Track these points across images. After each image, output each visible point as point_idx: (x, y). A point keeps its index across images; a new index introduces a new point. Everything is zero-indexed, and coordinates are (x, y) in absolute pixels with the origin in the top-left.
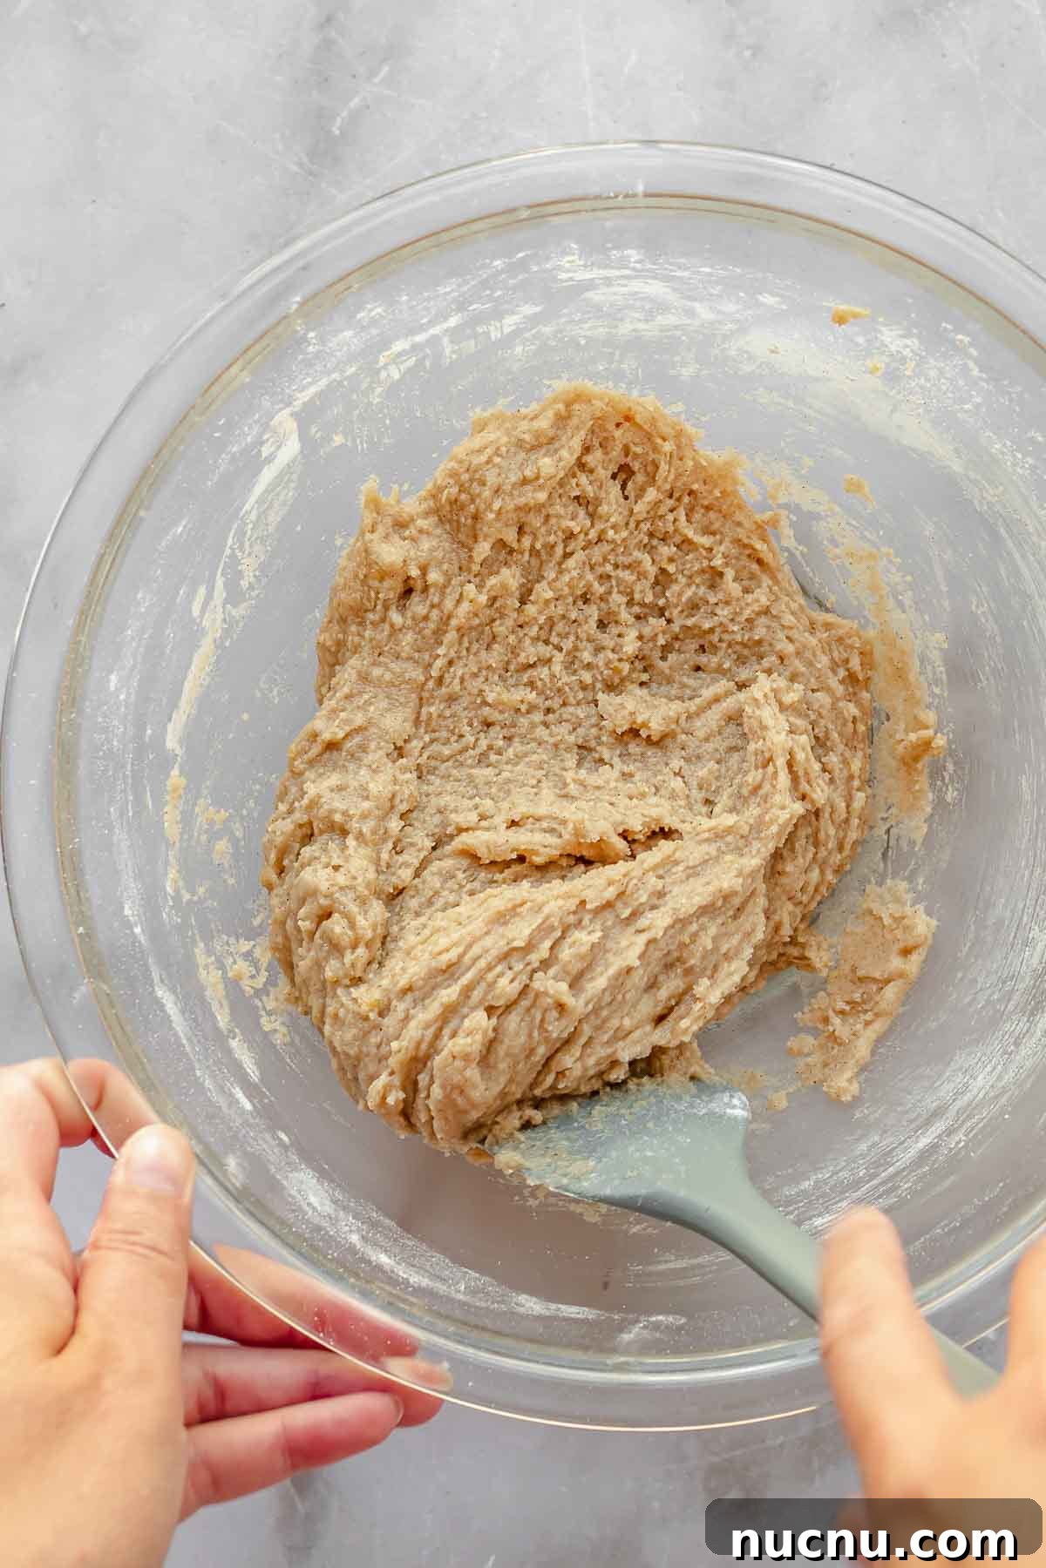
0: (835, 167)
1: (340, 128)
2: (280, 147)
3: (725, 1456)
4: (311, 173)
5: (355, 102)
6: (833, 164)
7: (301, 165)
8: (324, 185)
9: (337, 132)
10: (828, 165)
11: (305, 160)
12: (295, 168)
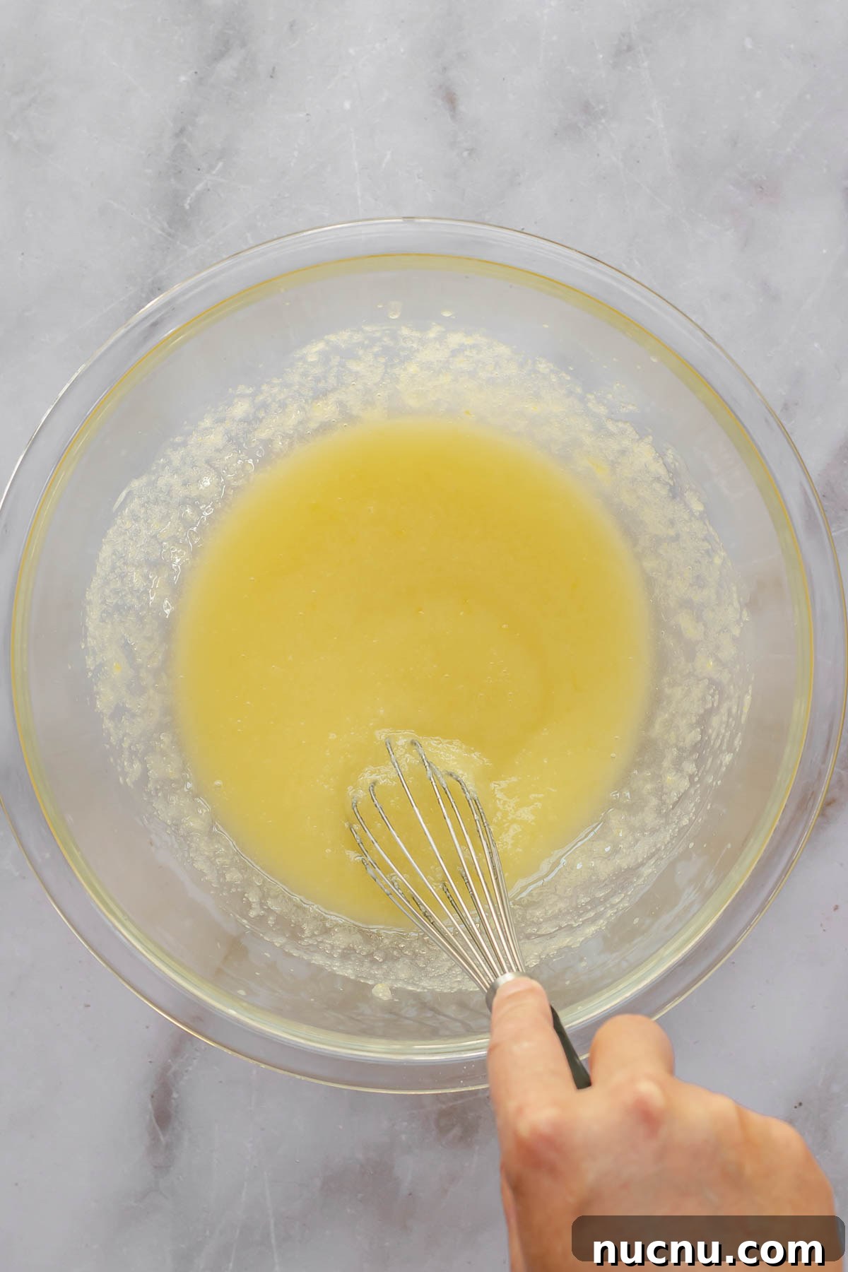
0: (524, 231)
1: (190, 205)
2: (149, 217)
3: (451, 1104)
4: (169, 235)
5: (199, 187)
6: (523, 229)
7: (163, 230)
8: (178, 243)
9: (187, 207)
10: (520, 230)
11: (166, 225)
12: (160, 232)
